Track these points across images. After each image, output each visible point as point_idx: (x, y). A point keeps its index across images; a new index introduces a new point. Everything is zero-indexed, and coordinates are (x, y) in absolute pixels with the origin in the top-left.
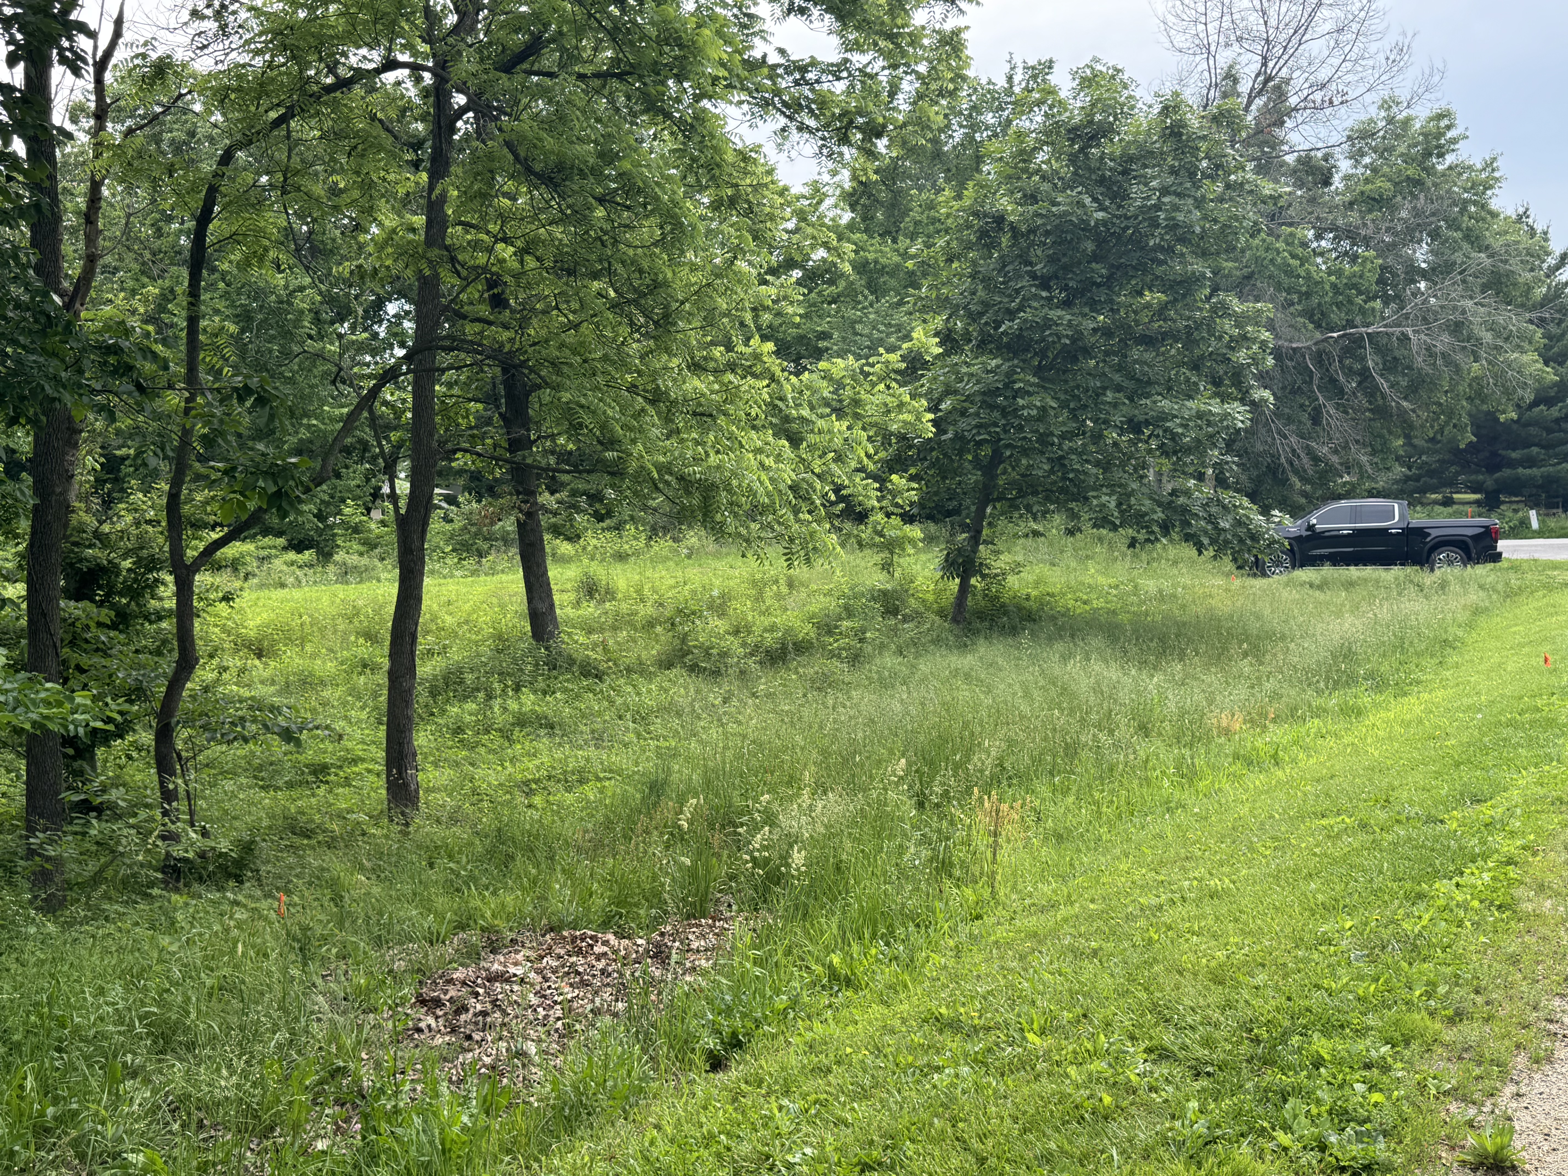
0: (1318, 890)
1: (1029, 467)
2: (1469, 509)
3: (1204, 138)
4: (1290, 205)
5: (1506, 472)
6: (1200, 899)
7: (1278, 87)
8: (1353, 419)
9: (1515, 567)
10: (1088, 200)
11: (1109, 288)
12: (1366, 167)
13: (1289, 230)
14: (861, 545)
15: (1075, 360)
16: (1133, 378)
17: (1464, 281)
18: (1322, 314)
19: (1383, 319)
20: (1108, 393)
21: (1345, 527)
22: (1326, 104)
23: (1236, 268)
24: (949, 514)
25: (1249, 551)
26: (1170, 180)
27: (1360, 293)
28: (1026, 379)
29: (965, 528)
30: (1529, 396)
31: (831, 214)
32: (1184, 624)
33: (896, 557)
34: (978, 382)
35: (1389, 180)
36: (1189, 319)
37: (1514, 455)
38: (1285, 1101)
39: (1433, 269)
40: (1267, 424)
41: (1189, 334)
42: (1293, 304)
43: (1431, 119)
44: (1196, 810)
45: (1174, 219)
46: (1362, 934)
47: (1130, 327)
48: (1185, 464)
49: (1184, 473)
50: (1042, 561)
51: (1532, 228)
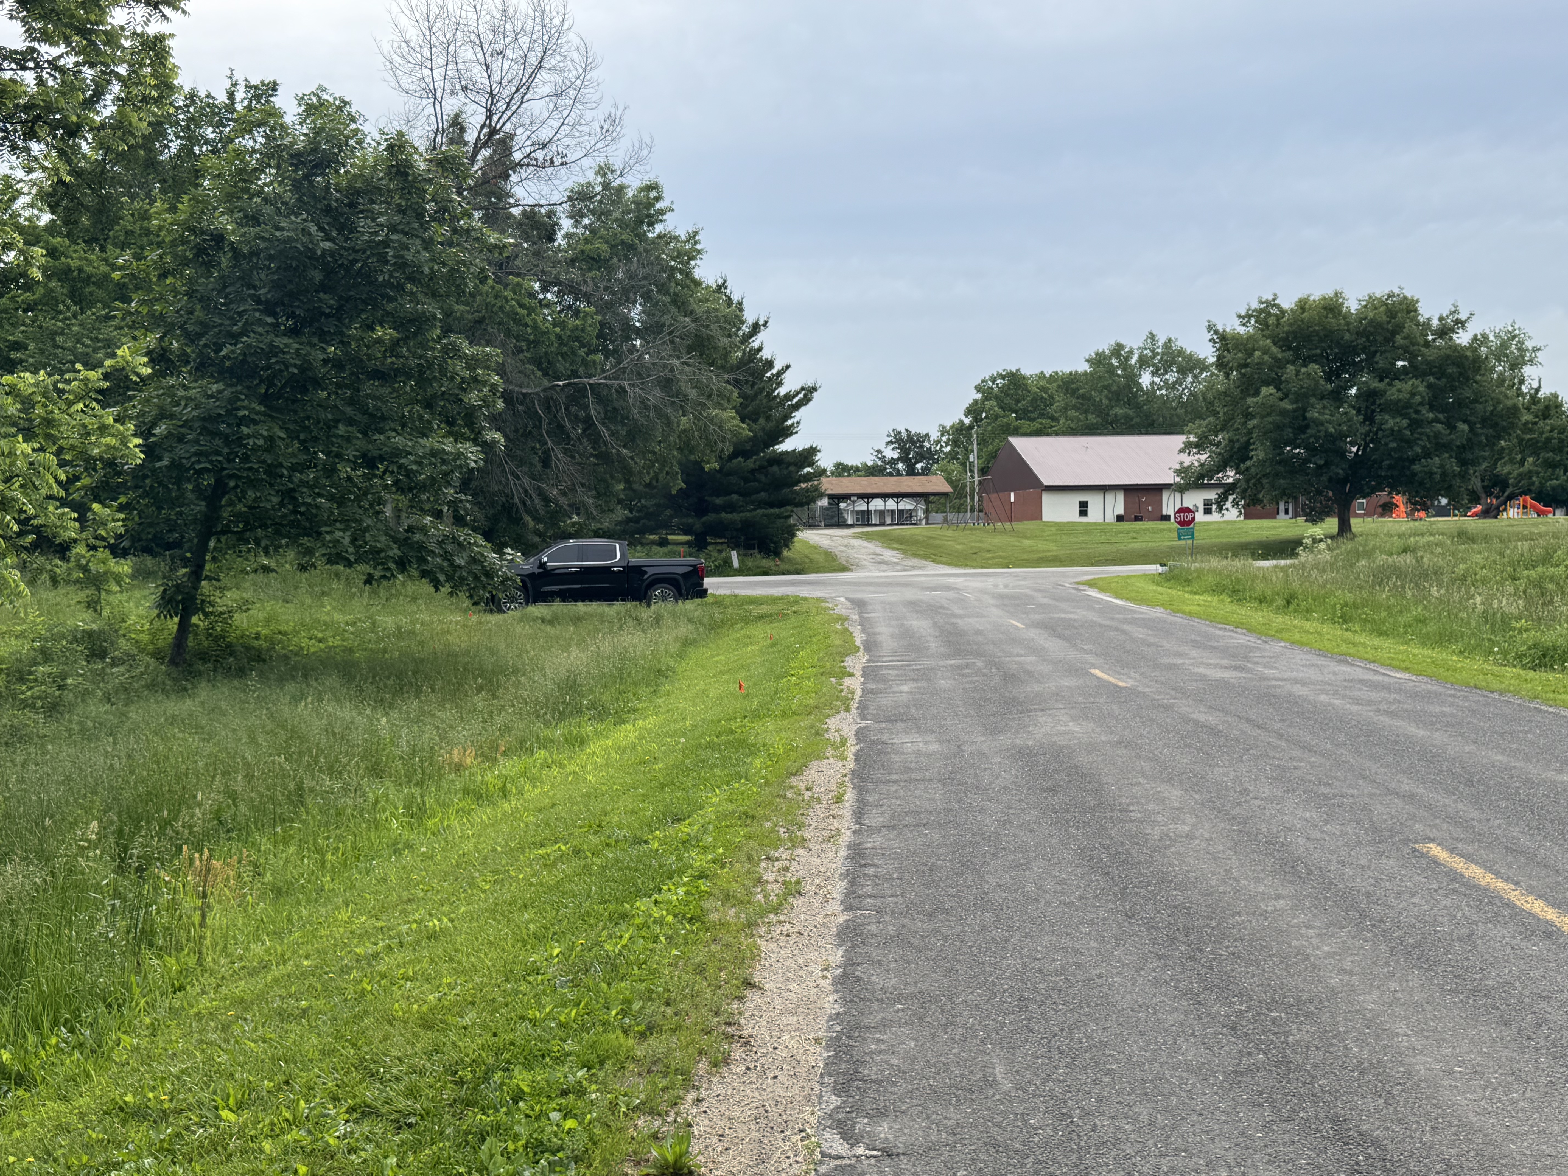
0: (531, 921)
1: (256, 499)
2: (681, 549)
3: (430, 181)
4: (517, 256)
5: (711, 517)
6: (418, 942)
7: (502, 141)
8: (579, 464)
9: (719, 602)
10: (314, 229)
11: (339, 320)
12: (585, 227)
13: (516, 280)
14: (54, 581)
15: (304, 390)
16: (365, 412)
17: (672, 342)
18: (549, 362)
19: (604, 371)
20: (340, 426)
21: (574, 565)
22: (547, 164)
23: (468, 312)
24: (169, 546)
25: (484, 588)
26: (397, 218)
27: (583, 345)
28: (251, 407)
29: (185, 562)
30: (728, 449)
31: (27, 213)
32: (422, 661)
33: (103, 594)
34: (197, 407)
35: (606, 242)
36: (421, 357)
37: (719, 501)
38: (484, 1140)
39: (646, 329)
40: (501, 465)
41: (421, 373)
42: (522, 351)
43: (642, 190)
44: (423, 849)
45: (402, 257)
46: (567, 960)
47: (361, 360)
48: (420, 501)
49: (422, 510)
50: (275, 598)
51: (730, 298)
